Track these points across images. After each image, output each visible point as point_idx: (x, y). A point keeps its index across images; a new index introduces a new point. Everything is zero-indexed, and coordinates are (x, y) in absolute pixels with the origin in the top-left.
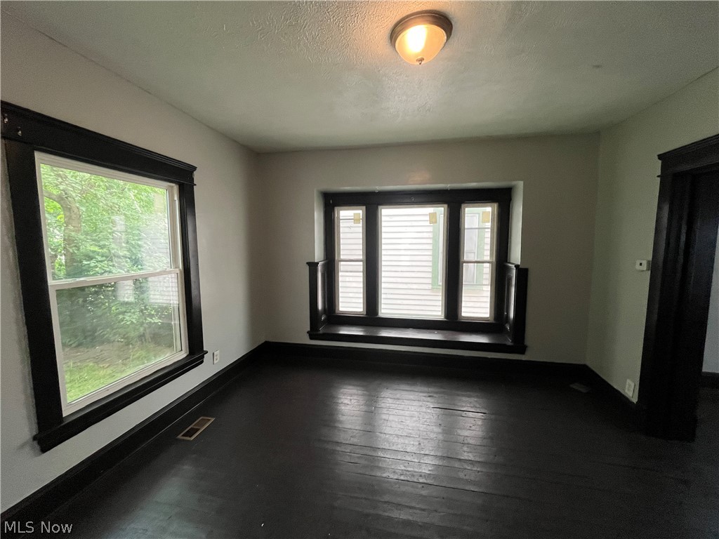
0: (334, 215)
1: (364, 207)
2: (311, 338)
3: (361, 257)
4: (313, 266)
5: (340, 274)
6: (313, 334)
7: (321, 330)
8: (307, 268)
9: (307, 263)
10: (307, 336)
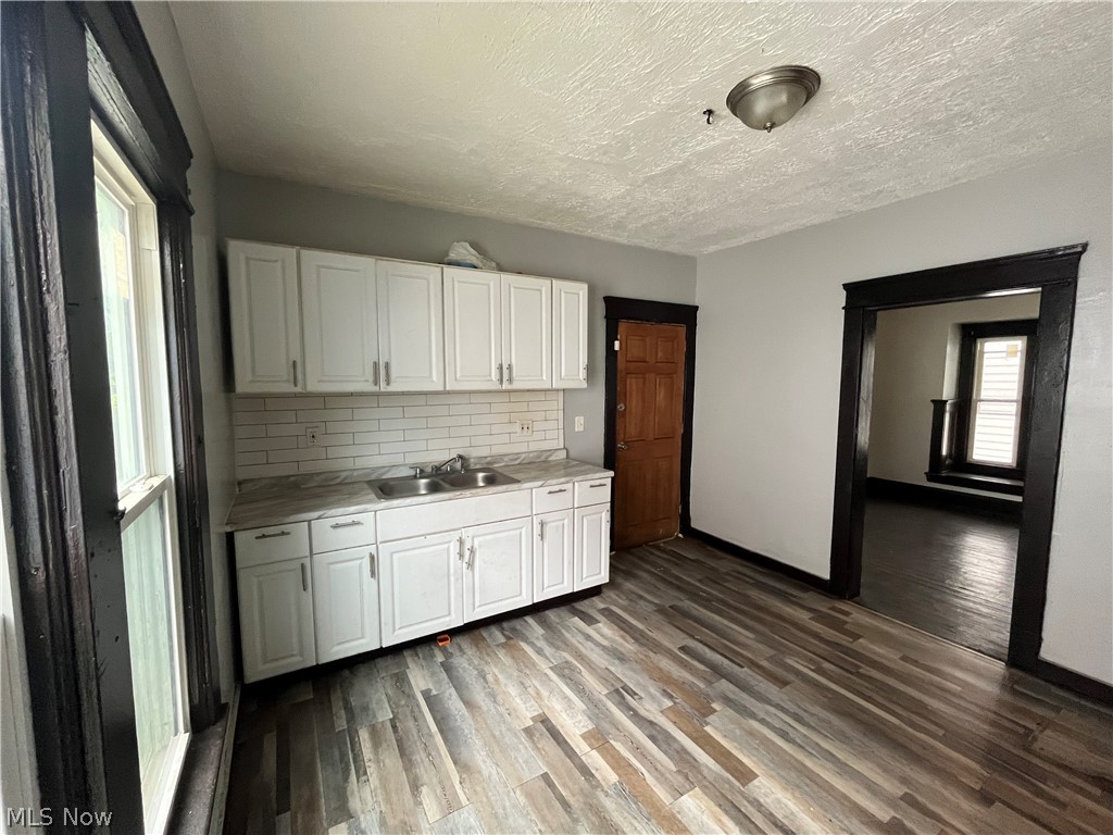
0: (975, 348)
1: (1025, 338)
2: (928, 480)
3: (1015, 398)
4: (939, 405)
5: (978, 416)
6: (931, 476)
7: (944, 474)
8: (932, 406)
9: (933, 401)
10: (924, 477)
